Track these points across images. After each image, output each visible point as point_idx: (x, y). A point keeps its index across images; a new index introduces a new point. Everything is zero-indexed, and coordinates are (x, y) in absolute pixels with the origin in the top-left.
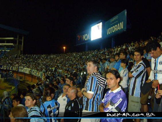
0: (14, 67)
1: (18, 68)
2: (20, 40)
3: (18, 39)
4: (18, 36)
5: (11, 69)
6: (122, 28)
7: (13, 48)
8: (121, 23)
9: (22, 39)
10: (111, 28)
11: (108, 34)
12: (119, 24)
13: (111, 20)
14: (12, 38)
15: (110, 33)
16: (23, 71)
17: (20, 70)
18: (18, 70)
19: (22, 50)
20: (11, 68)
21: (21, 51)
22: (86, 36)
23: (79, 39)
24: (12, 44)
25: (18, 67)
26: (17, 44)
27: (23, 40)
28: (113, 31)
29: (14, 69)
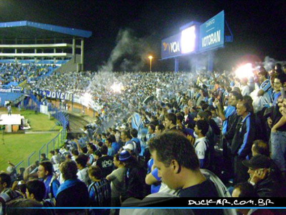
0: (66, 94)
1: (73, 96)
2: (78, 46)
3: (73, 44)
4: (74, 40)
5: (63, 98)
6: (219, 41)
7: (68, 61)
8: (218, 32)
9: (80, 45)
10: (207, 37)
11: (203, 46)
12: (215, 33)
13: (207, 24)
14: (64, 45)
15: (205, 45)
16: (79, 101)
17: (75, 100)
18: (73, 100)
19: (82, 62)
20: (62, 96)
21: (80, 65)
22: (175, 45)
24: (64, 54)
25: (73, 94)
26: (73, 53)
27: (82, 47)
28: (209, 44)
29: (67, 98)
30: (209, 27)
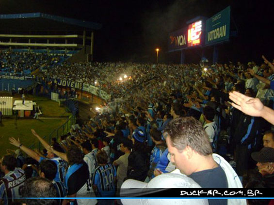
0: (76, 83)
1: (82, 85)
2: (88, 38)
3: (84, 36)
4: (84, 33)
5: (73, 86)
6: (225, 35)
7: (79, 51)
8: (223, 27)
9: (91, 36)
10: (213, 31)
11: (209, 40)
12: (221, 28)
13: (213, 19)
14: (76, 36)
15: (211, 39)
16: (88, 90)
17: (85, 89)
18: (82, 88)
19: (91, 53)
20: (72, 84)
21: (90, 56)
22: (181, 39)
23: (172, 42)
24: (75, 45)
25: (82, 83)
26: (84, 45)
27: (92, 38)
28: (215, 38)
29: (77, 86)
30: (216, 22)
